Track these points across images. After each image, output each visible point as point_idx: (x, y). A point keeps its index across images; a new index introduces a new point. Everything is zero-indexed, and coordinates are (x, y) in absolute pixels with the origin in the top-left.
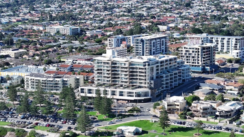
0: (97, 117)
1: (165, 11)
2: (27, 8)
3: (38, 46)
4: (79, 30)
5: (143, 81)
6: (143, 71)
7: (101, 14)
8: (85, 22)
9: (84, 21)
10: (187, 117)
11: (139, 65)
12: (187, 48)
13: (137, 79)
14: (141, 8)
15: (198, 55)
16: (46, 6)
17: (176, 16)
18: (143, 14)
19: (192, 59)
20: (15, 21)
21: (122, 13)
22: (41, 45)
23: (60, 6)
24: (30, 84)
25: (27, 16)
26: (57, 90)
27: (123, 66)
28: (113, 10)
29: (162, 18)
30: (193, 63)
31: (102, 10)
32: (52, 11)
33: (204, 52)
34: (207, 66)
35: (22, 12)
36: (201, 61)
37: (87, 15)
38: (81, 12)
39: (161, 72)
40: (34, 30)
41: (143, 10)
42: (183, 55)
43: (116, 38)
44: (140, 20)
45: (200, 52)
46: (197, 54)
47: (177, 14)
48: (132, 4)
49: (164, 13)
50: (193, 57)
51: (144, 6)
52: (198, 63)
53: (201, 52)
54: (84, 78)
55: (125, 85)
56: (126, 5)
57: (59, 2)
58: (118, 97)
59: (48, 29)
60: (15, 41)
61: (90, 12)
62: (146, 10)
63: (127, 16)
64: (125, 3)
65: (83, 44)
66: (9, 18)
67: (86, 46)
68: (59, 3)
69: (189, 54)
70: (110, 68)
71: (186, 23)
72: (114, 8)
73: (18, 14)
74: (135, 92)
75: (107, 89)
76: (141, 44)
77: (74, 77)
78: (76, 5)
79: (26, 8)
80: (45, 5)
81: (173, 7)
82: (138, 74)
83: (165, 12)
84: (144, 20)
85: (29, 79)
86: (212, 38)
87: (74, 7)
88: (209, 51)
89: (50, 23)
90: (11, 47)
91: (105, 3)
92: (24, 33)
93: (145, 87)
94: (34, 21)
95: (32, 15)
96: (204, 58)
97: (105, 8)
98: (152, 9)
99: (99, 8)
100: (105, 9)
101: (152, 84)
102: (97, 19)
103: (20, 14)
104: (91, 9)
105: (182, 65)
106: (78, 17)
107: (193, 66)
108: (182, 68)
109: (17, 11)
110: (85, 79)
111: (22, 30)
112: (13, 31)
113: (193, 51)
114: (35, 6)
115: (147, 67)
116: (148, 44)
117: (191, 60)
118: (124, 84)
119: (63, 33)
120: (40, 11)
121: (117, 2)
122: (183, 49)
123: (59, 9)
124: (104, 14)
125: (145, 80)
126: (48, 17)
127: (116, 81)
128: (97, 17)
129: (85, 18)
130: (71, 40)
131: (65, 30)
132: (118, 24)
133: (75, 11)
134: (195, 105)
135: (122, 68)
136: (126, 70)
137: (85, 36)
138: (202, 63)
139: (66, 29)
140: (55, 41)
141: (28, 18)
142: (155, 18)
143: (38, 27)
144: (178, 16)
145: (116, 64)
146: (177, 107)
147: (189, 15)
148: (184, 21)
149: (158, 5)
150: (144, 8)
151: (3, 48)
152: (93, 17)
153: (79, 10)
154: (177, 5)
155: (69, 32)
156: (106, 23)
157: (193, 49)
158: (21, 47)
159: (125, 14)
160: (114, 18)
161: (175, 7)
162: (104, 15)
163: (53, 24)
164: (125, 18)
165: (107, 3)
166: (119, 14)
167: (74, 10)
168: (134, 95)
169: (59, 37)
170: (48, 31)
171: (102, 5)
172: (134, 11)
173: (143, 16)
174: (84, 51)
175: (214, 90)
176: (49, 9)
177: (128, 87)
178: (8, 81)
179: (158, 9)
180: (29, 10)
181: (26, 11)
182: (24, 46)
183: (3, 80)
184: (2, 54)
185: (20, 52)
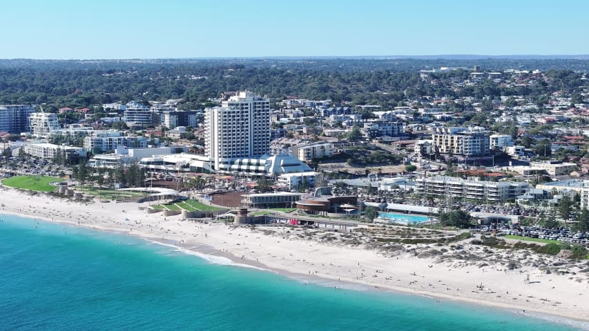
2: (567, 97)
20: (544, 121)
25: (569, 114)
35: (557, 106)
60: (553, 150)
66: (531, 117)
73: (549, 109)
79: (565, 97)
90: (547, 159)
92: (566, 140)
94: (583, 121)
95: (578, 111)
103: (552, 109)
109: (547, 103)
111: (562, 135)
112: (547, 135)
114: (582, 94)
141: (570, 117)
151: (535, 161)
158: (567, 160)
178: (555, 196)
180: (571, 101)
181: (565, 103)
182: (572, 158)
183: (546, 195)
184: (533, 168)
185: (566, 167)
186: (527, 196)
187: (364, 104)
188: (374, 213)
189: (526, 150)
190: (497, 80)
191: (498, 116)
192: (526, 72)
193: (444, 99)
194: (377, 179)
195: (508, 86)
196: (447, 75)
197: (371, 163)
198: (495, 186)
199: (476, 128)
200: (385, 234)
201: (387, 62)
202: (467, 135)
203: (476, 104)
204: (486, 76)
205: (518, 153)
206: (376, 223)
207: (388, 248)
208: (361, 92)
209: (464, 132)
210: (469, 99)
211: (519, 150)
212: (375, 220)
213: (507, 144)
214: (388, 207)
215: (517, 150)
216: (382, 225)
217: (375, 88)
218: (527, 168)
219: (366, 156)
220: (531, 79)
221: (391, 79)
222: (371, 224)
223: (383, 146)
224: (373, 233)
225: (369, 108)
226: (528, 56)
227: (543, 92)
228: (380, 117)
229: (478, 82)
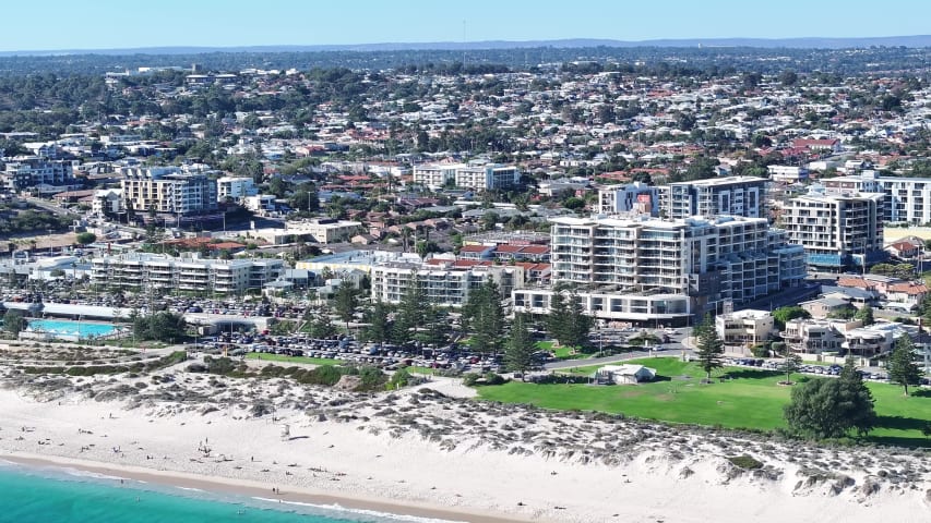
0: (554, 352)
1: (808, 123)
2: (342, 111)
3: (394, 214)
4: (517, 177)
5: (673, 276)
6: (674, 249)
7: (592, 131)
8: (538, 157)
9: (534, 153)
10: (772, 352)
11: (662, 234)
12: (803, 205)
13: (657, 270)
14: (727, 115)
15: (834, 221)
16: (406, 105)
17: (842, 138)
18: (733, 133)
19: (818, 233)
20: (305, 151)
21: (662, 130)
22: (401, 209)
23: (454, 107)
24: (385, 287)
25: (345, 139)
26: (455, 300)
27: (623, 237)
28: (634, 120)
29: (791, 144)
30: (820, 244)
31: (597, 120)
32: (426, 122)
33: (849, 214)
34: (858, 252)
35: (326, 126)
36: (842, 239)
37: (546, 134)
38: (526, 126)
39: (721, 257)
40: (373, 175)
41: (735, 121)
42: (794, 222)
43: (623, 189)
44: (720, 149)
45: (838, 213)
46: (829, 219)
47: (850, 132)
48: (702, 101)
49: (803, 131)
50: (820, 228)
51: (740, 106)
52: (833, 244)
53: (841, 216)
54: (525, 274)
55: (628, 287)
56: (678, 103)
57: (451, 93)
58: (608, 313)
59: (418, 172)
60: (322, 200)
61: (554, 125)
62: (746, 120)
63: (678, 140)
64: (677, 97)
65: (526, 209)
66: (285, 145)
67: (535, 215)
68: (451, 97)
69: (810, 220)
70: (590, 245)
71: (867, 160)
72: (636, 115)
73: (314, 131)
74: (652, 302)
75: (583, 295)
76: (687, 202)
77: (501, 271)
78: (507, 104)
79: (338, 111)
80: (401, 102)
81: (840, 110)
82: (661, 257)
83: (808, 127)
84: (733, 150)
85: (384, 274)
86: (891, 184)
87: (502, 108)
88: (865, 212)
89: (423, 156)
90: (313, 216)
91: (609, 96)
92: (343, 182)
93: (678, 291)
94: (369, 151)
95: (359, 134)
96: (848, 230)
97: (608, 111)
98: (768, 118)
99: (586, 114)
100: (608, 115)
101: (694, 282)
102: (577, 147)
103: (318, 131)
104: (558, 116)
105: (782, 244)
106: (514, 143)
107: (819, 251)
108: (782, 251)
109: (309, 122)
110: (528, 276)
111: (335, 173)
112: (312, 175)
113: (820, 213)
114: (365, 106)
115: (682, 239)
116: (708, 201)
117: (815, 236)
118: (624, 283)
119: (467, 185)
120: (386, 120)
121: (651, 93)
122: (795, 208)
123: (449, 115)
124: (602, 132)
125: (678, 272)
126: (412, 141)
127: (606, 277)
128: (579, 143)
129: (538, 146)
130: (492, 201)
131: (474, 176)
132: (645, 163)
133: (504, 122)
134: (794, 326)
135: (621, 242)
136: (629, 248)
137: (535, 192)
138: (843, 244)
139: (476, 172)
140: (443, 202)
141: (347, 143)
142: (768, 143)
143: (386, 169)
144: (850, 138)
145: (605, 232)
146: (749, 331)
147: (889, 135)
148: (862, 153)
149: (789, 103)
150: (740, 114)
151: (292, 219)
152: (565, 140)
153: (519, 118)
154: (854, 105)
155: (485, 180)
156: (605, 159)
157: (821, 205)
158: (345, 217)
159: (674, 132)
160: (632, 144)
161: (847, 110)
162: (601, 135)
163: (433, 160)
164: (670, 144)
165: (617, 96)
166: (654, 134)
167: (500, 120)
168: (649, 307)
169: (454, 194)
170: (420, 178)
171: (596, 104)
172: (705, 124)
173: (732, 136)
174: (527, 228)
175: (855, 300)
176: (416, 115)
177: (635, 291)
178: (328, 281)
179: (786, 117)
180: (347, 117)
181: (338, 121)
182: (353, 213)
183: (313, 280)
184: (290, 232)
185: (344, 228)
186: (282, 283)
187: (9, 130)
188: (19, 322)
189: (278, 201)
190: (229, 87)
191: (232, 145)
192: (276, 72)
193: (143, 119)
194: (27, 260)
195: (247, 95)
196: (149, 80)
197: (19, 231)
198: (227, 268)
199: (195, 166)
200: (39, 358)
201: (52, 62)
202: (180, 179)
203: (195, 126)
204: (211, 79)
205: (264, 207)
206: (22, 339)
207: (44, 385)
208: (9, 109)
209: (175, 174)
210: (184, 118)
211: (267, 201)
212: (20, 334)
213: (246, 193)
214: (45, 310)
215: (262, 202)
216: (33, 343)
217: (32, 103)
218: (280, 232)
219: (9, 220)
220: (283, 84)
221: (57, 89)
222: (15, 342)
223: (39, 202)
224: (17, 357)
225: (17, 138)
226: (278, 47)
227: (302, 103)
228: (36, 152)
229: (199, 90)
